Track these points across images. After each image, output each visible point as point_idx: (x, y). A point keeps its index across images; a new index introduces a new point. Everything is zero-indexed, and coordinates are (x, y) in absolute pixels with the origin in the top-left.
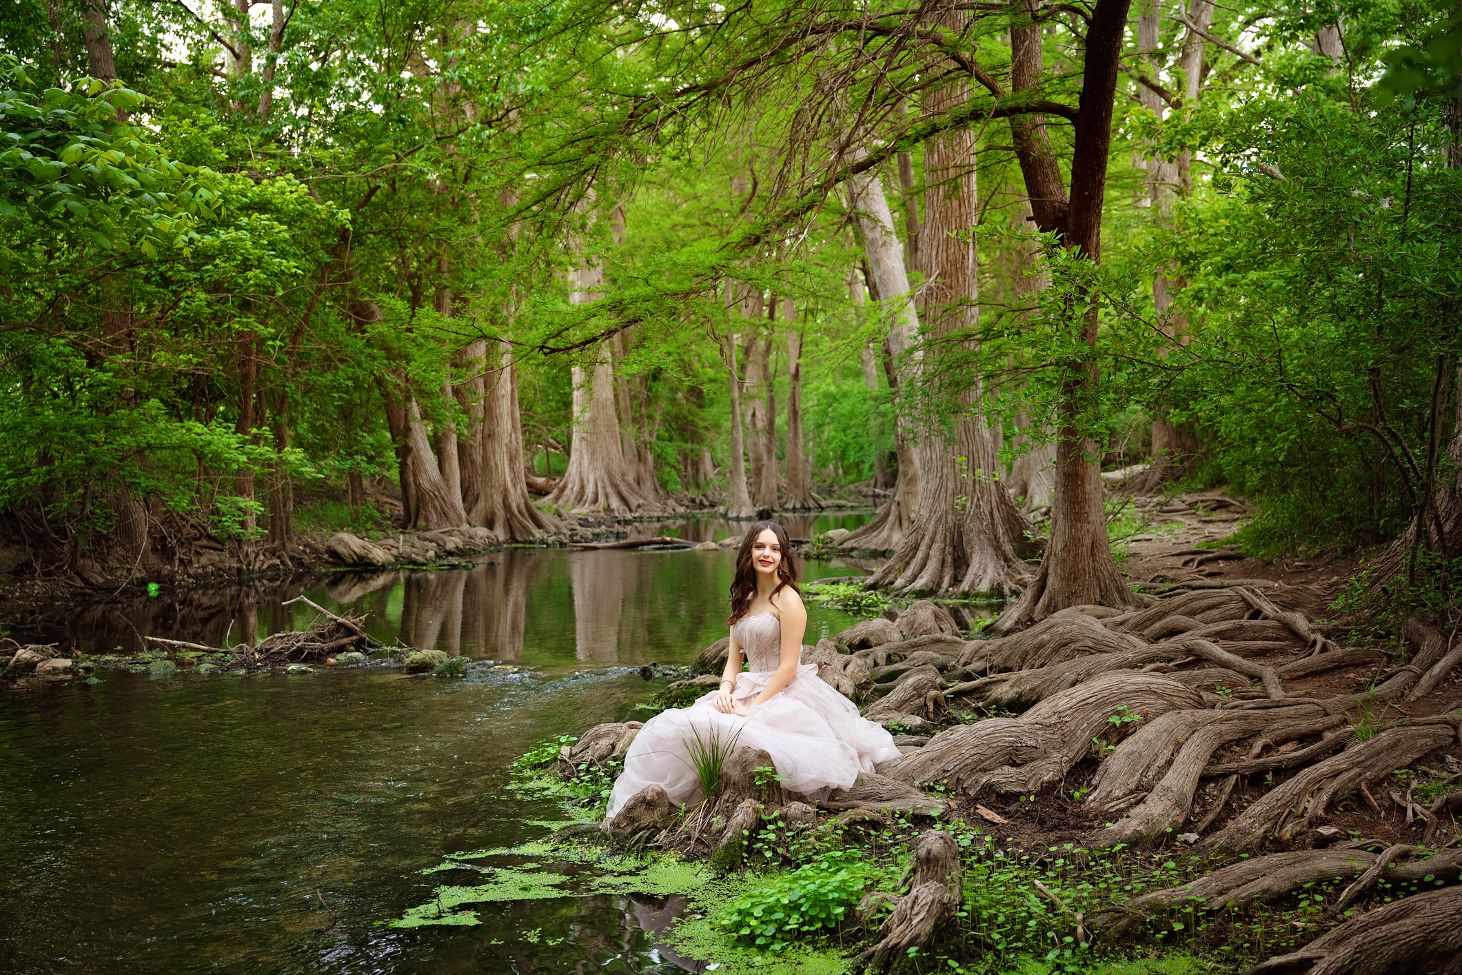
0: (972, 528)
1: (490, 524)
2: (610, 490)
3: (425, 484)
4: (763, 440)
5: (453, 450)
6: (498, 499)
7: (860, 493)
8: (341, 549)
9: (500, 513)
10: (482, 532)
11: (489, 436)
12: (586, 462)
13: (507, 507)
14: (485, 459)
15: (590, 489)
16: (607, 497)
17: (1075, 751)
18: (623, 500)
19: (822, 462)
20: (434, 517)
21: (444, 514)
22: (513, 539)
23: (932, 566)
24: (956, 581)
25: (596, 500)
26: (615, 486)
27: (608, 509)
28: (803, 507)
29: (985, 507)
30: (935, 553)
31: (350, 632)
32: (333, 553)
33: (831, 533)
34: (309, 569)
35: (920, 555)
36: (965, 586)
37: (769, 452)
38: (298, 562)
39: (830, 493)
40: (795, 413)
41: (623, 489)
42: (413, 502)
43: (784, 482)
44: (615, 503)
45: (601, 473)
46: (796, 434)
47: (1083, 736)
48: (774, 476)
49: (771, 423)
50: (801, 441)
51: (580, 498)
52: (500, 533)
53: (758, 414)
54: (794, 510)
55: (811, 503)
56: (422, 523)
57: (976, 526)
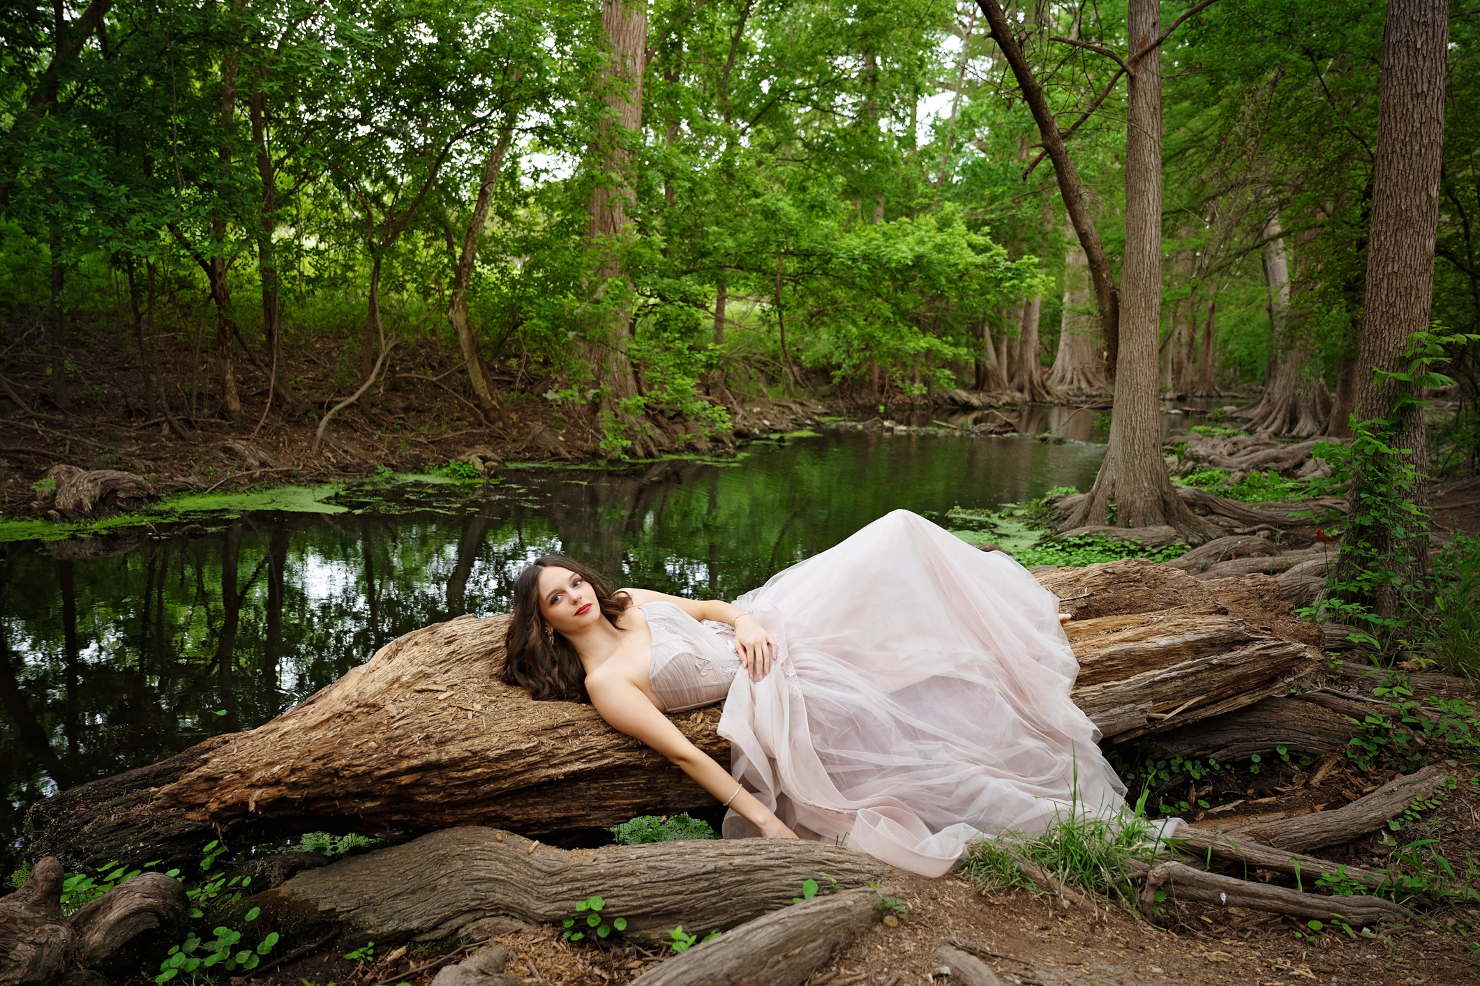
0: (1303, 405)
1: (1021, 390)
2: (1082, 377)
3: (989, 367)
4: (1184, 351)
5: (1004, 349)
6: (1026, 377)
7: (1251, 390)
8: (957, 398)
9: (1027, 385)
10: (1018, 395)
11: (1025, 342)
12: (1067, 358)
13: (1031, 382)
14: (1021, 356)
15: (1069, 376)
16: (1079, 381)
17: (1297, 460)
18: (1089, 382)
19: (1225, 366)
20: (993, 385)
21: (998, 384)
22: (1033, 400)
23: (1277, 423)
24: (1290, 430)
25: (1072, 382)
26: (1084, 374)
27: (1080, 389)
28: (1208, 395)
29: (1311, 395)
30: (1280, 416)
31: (1011, 425)
32: (952, 399)
33: (1225, 408)
34: (940, 406)
35: (1272, 417)
36: (1294, 433)
37: (1189, 358)
38: (935, 402)
39: (1228, 388)
40: (1209, 334)
41: (1090, 376)
42: (981, 376)
43: (1196, 379)
44: (1084, 385)
45: (1076, 364)
46: (1208, 347)
47: (1301, 456)
48: (1190, 373)
49: (1192, 339)
50: (1211, 352)
51: (1062, 379)
52: (1027, 396)
53: (1183, 333)
54: (1202, 396)
55: (1214, 393)
56: (986, 388)
57: (1304, 404)
